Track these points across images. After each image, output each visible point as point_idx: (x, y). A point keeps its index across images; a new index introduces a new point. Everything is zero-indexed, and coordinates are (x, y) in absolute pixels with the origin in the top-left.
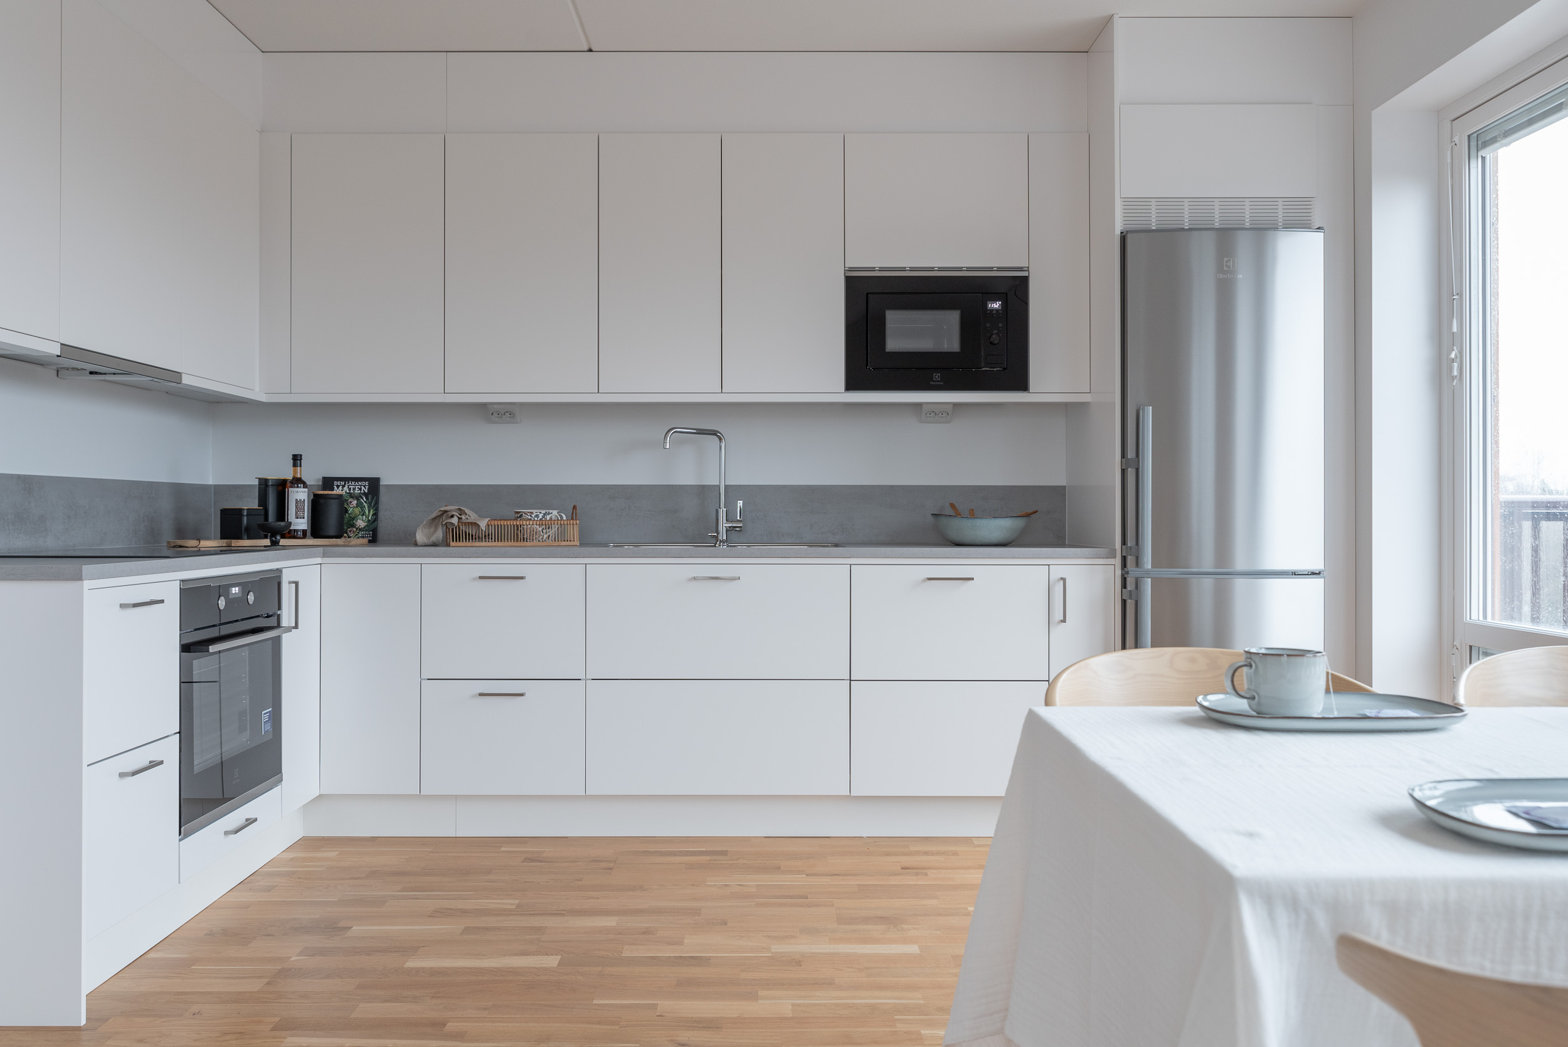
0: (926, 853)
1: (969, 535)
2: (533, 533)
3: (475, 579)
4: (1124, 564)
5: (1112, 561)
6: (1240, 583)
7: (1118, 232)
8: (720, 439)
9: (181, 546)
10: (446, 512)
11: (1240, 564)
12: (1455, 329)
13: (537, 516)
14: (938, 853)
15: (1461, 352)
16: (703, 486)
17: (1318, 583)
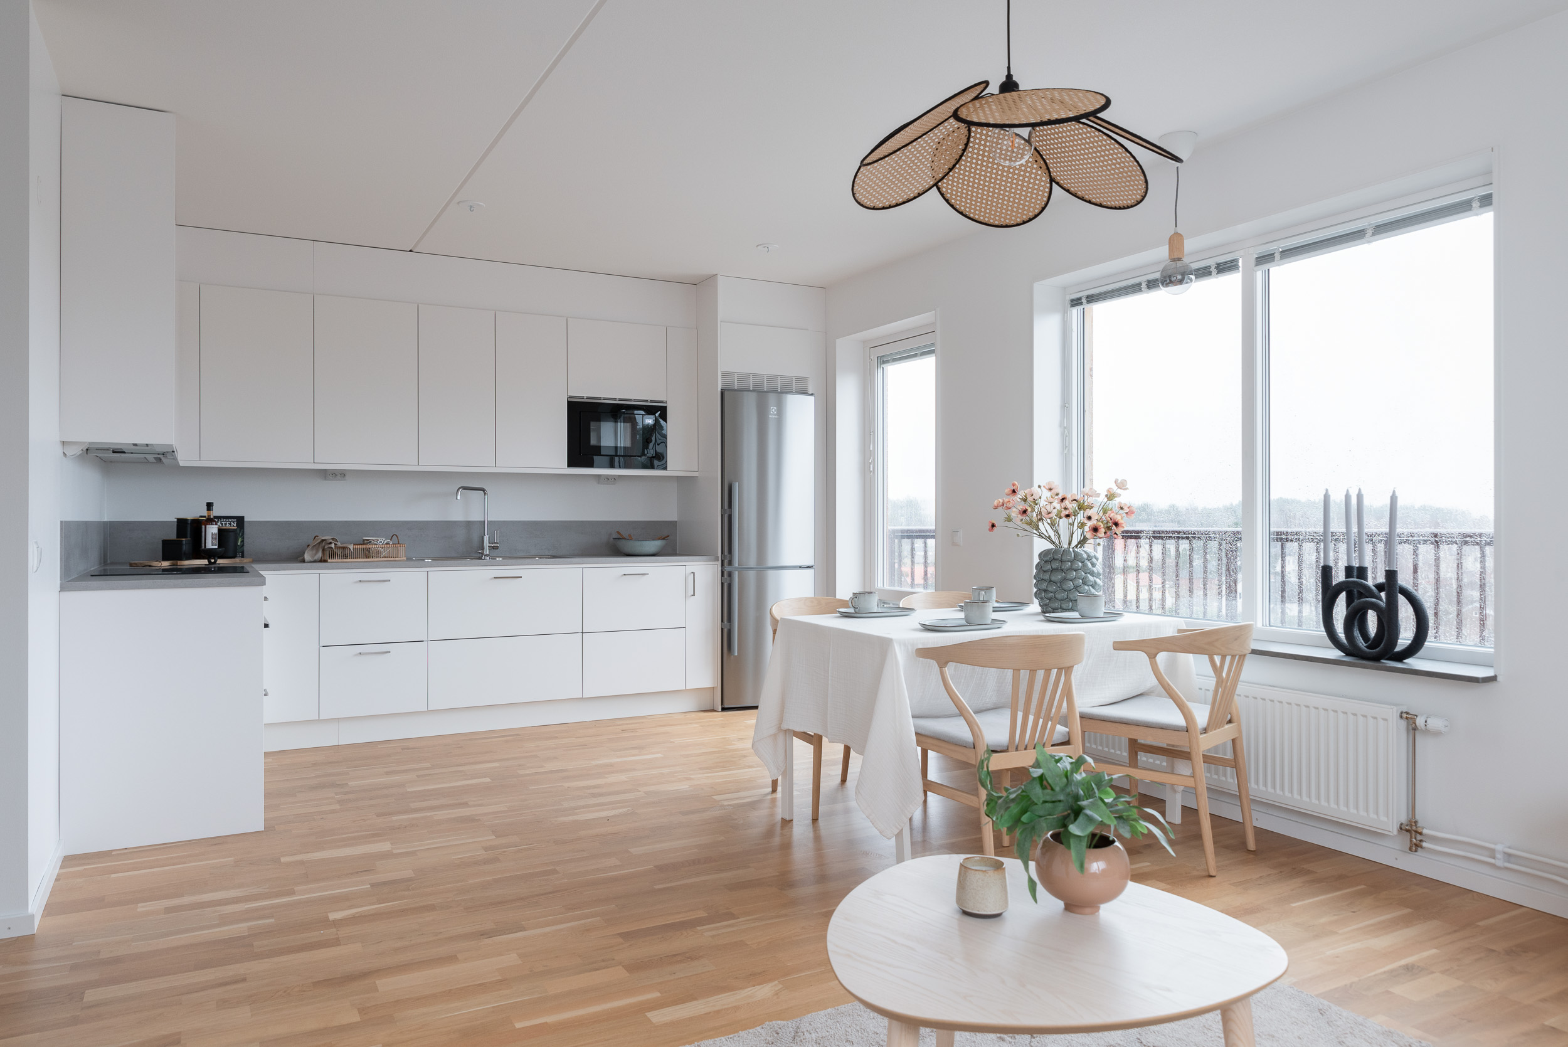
0: (627, 724)
1: (638, 550)
2: (378, 552)
3: (356, 582)
4: (722, 565)
5: (716, 563)
6: (771, 573)
7: (720, 390)
8: (485, 494)
9: (150, 566)
10: (323, 540)
11: (771, 564)
12: (871, 449)
13: (381, 542)
14: (636, 723)
15: (874, 460)
16: (469, 522)
17: (811, 572)
